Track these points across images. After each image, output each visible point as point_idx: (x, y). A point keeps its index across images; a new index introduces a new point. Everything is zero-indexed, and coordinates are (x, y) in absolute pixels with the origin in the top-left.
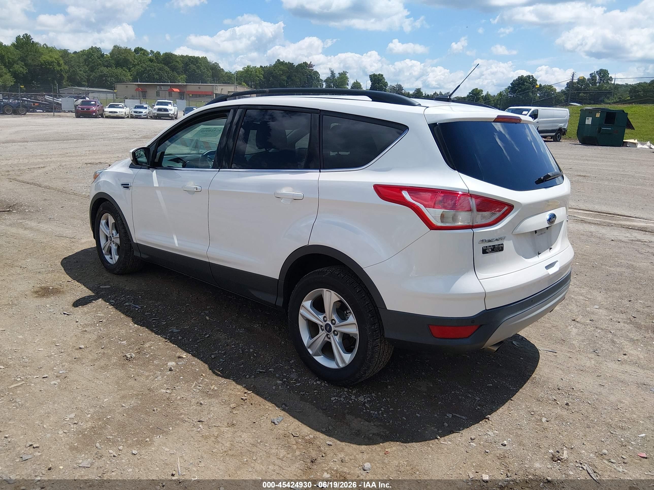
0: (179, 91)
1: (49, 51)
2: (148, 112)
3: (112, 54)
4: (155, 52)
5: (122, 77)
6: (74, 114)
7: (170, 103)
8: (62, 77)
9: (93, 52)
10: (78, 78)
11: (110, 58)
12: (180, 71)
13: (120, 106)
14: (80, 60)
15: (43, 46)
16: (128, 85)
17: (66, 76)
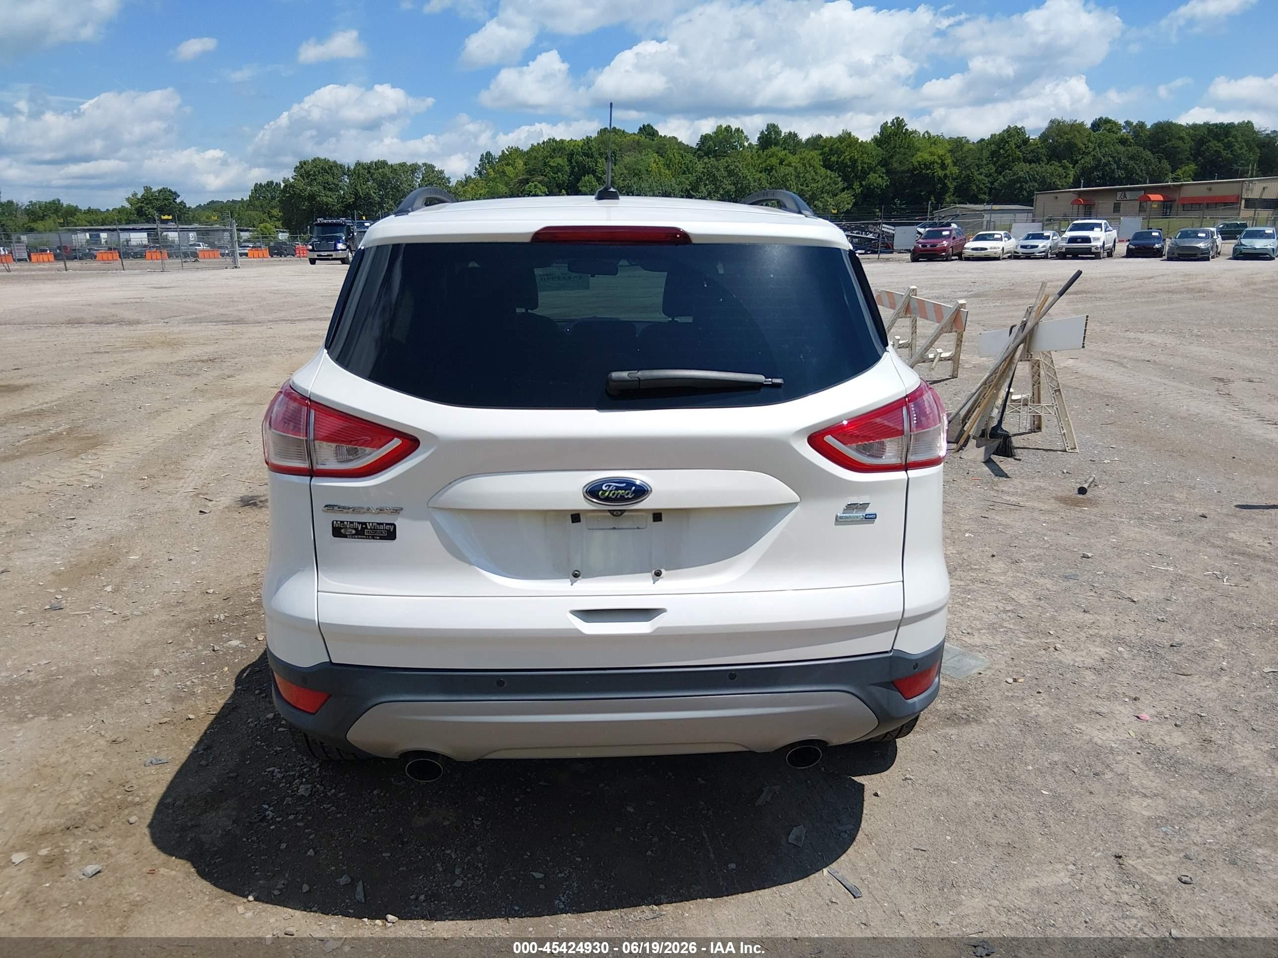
0: (1162, 199)
1: (931, 143)
2: (1049, 245)
3: (1044, 137)
4: (1134, 124)
5: (1054, 180)
6: (908, 256)
7: (1099, 225)
8: (945, 188)
9: (1010, 136)
10: (974, 188)
11: (1039, 146)
12: (1183, 157)
13: (996, 236)
14: (982, 154)
15: (924, 135)
16: (1058, 195)
17: (951, 186)
